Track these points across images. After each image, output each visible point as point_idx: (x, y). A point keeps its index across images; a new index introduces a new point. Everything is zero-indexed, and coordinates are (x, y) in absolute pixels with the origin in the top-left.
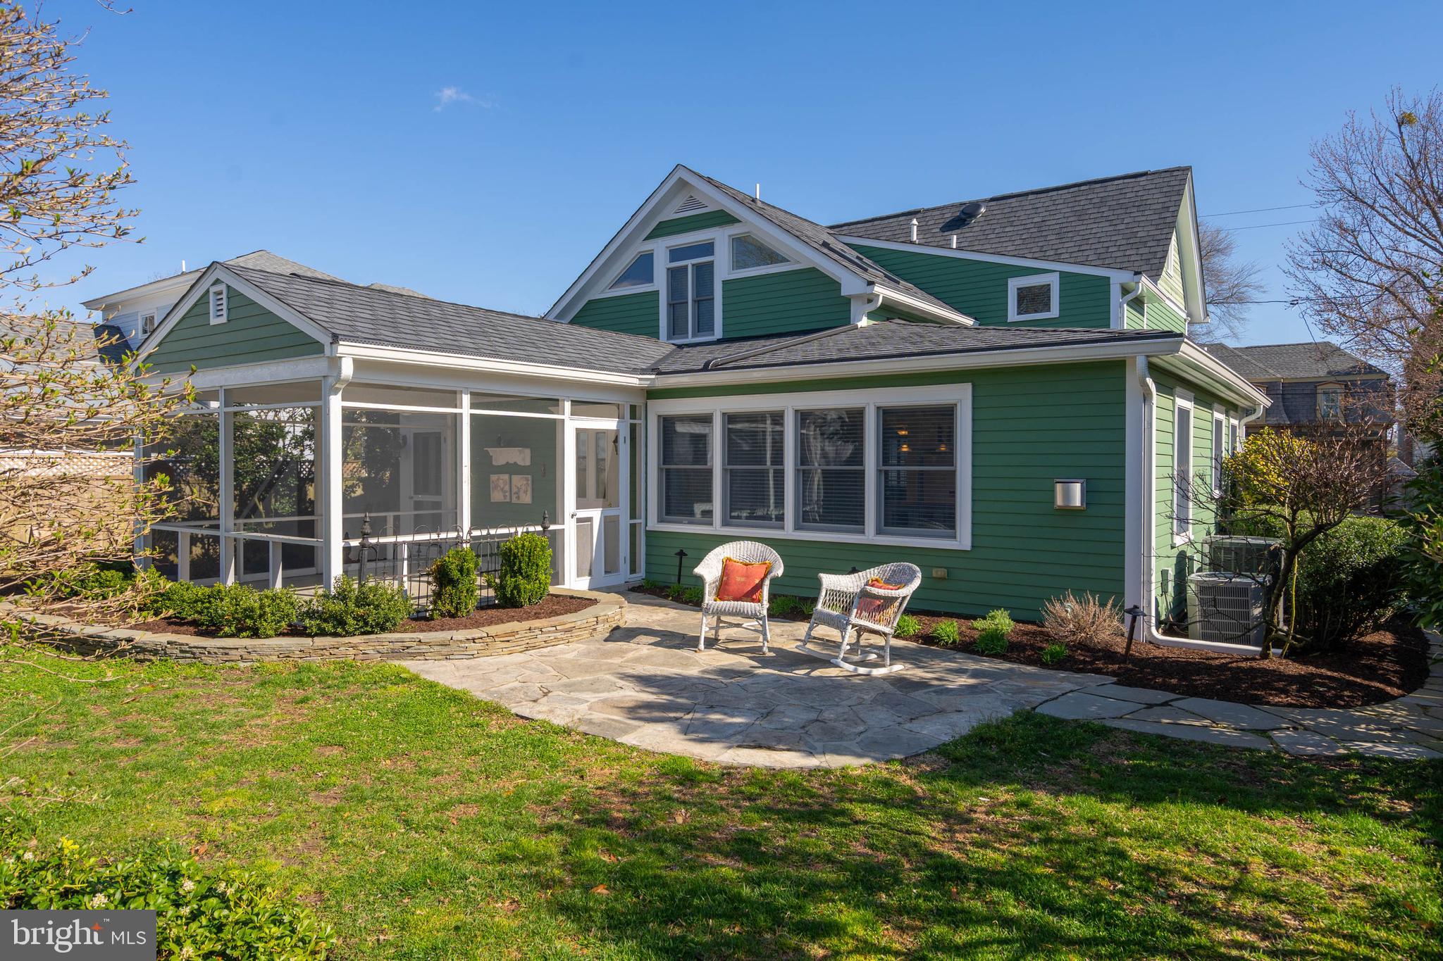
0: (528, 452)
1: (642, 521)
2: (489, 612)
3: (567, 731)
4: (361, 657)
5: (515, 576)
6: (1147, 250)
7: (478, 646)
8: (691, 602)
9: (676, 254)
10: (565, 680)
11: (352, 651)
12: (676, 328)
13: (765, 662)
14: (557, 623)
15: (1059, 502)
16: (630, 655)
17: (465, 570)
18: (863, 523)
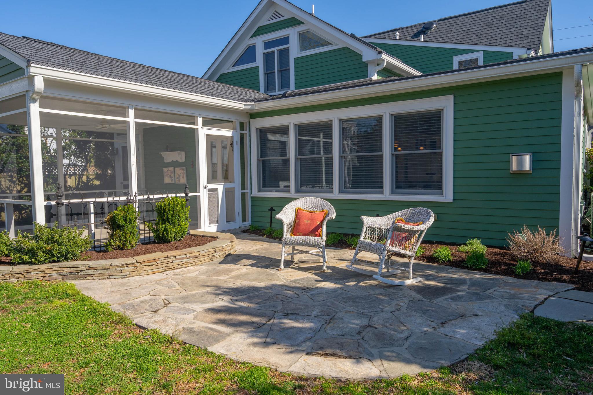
0: (183, 154)
1: (249, 191)
2: (148, 246)
3: (170, 341)
4: (47, 278)
5: (165, 223)
6: (529, 41)
7: (130, 269)
8: (277, 238)
9: (268, 45)
10: (184, 293)
11: (41, 274)
12: (269, 86)
13: (325, 278)
14: (186, 253)
15: (514, 167)
16: (234, 274)
17: (128, 220)
18: (382, 188)
